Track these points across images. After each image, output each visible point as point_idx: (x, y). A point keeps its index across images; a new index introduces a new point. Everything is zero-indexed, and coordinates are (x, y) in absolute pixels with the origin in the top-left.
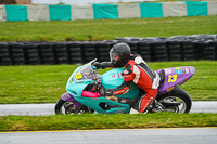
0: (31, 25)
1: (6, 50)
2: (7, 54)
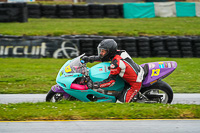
1: (175, 43)
2: (176, 47)
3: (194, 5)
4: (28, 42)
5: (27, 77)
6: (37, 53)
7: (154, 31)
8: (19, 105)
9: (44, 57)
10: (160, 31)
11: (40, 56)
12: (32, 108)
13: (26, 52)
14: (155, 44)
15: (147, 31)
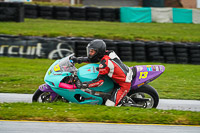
0: (195, 27)
1: (171, 49)
2: (171, 53)
3: (191, 12)
4: (24, 42)
5: (22, 76)
6: (33, 53)
7: (150, 36)
8: (14, 105)
9: (40, 58)
10: (156, 36)
11: (35, 56)
12: (27, 108)
13: (21, 52)
14: (151, 49)
15: (144, 36)
